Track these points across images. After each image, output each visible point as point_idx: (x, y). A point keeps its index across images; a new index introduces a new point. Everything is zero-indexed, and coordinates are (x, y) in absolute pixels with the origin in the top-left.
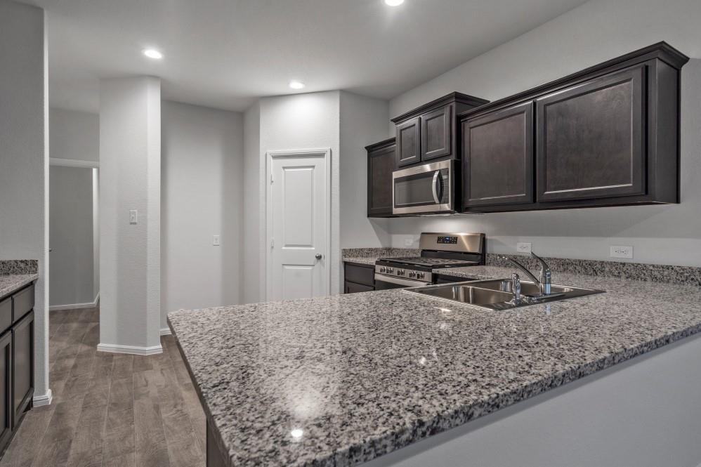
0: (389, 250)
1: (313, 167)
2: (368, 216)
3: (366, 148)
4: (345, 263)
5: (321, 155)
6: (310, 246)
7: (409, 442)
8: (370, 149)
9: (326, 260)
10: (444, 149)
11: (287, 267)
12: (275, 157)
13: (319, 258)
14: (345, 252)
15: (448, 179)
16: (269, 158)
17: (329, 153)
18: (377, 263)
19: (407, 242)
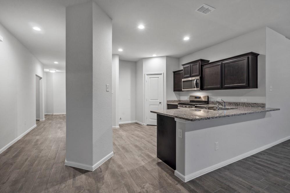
0: (180, 101)
1: (158, 77)
2: (174, 91)
3: (173, 72)
4: (168, 104)
5: (161, 74)
6: (158, 100)
7: (206, 119)
8: (174, 72)
9: (162, 104)
10: (198, 74)
11: (151, 106)
12: (147, 75)
13: (160, 103)
14: (168, 101)
15: (199, 81)
16: (146, 75)
17: (163, 74)
18: (178, 104)
19: (185, 98)
